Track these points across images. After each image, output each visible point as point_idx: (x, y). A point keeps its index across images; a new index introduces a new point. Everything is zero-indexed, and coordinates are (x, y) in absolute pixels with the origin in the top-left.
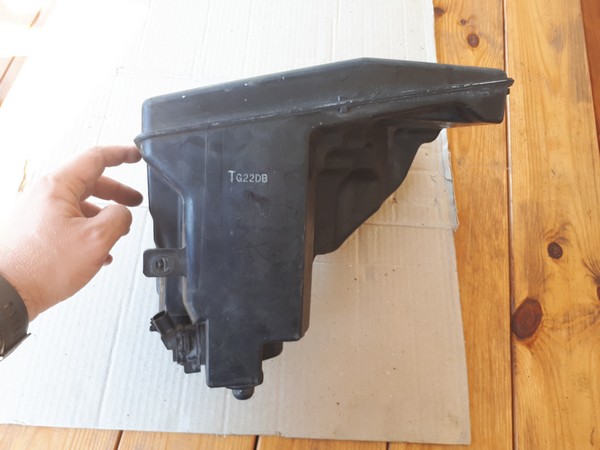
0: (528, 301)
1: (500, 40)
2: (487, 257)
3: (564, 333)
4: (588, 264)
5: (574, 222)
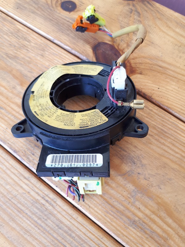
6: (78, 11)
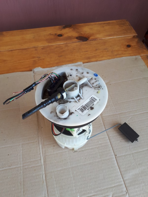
2: (69, 48)
3: (82, 32)
4: (61, 30)
5: (49, 33)
6: (64, 35)
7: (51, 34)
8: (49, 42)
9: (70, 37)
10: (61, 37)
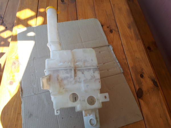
0: (139, 89)
1: (117, 30)
3: (149, 94)
7: (143, 70)
8: (132, 68)
9: (141, 83)
10: (140, 77)
